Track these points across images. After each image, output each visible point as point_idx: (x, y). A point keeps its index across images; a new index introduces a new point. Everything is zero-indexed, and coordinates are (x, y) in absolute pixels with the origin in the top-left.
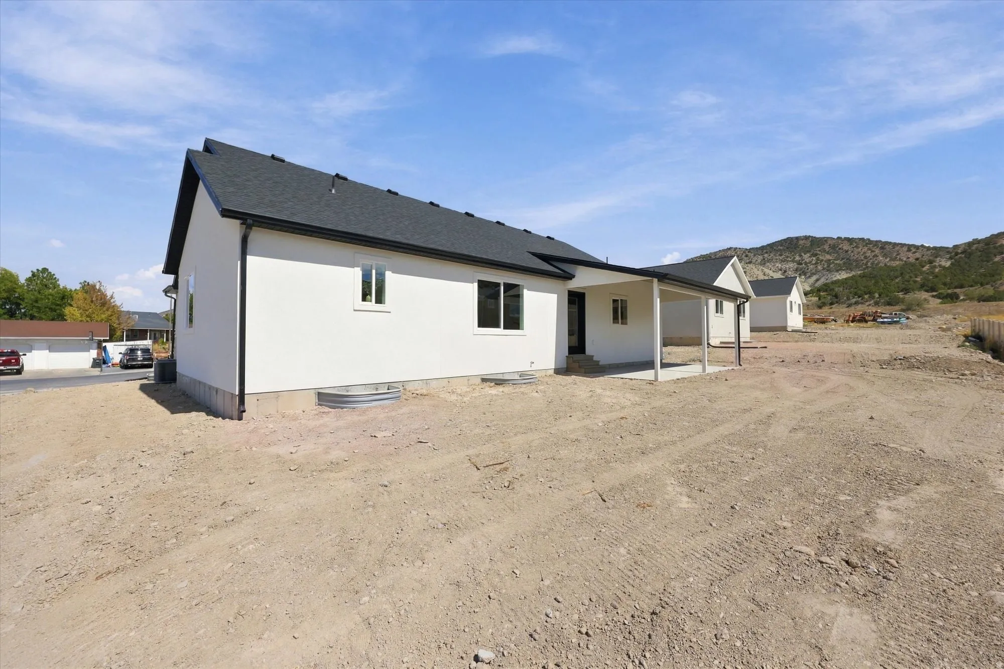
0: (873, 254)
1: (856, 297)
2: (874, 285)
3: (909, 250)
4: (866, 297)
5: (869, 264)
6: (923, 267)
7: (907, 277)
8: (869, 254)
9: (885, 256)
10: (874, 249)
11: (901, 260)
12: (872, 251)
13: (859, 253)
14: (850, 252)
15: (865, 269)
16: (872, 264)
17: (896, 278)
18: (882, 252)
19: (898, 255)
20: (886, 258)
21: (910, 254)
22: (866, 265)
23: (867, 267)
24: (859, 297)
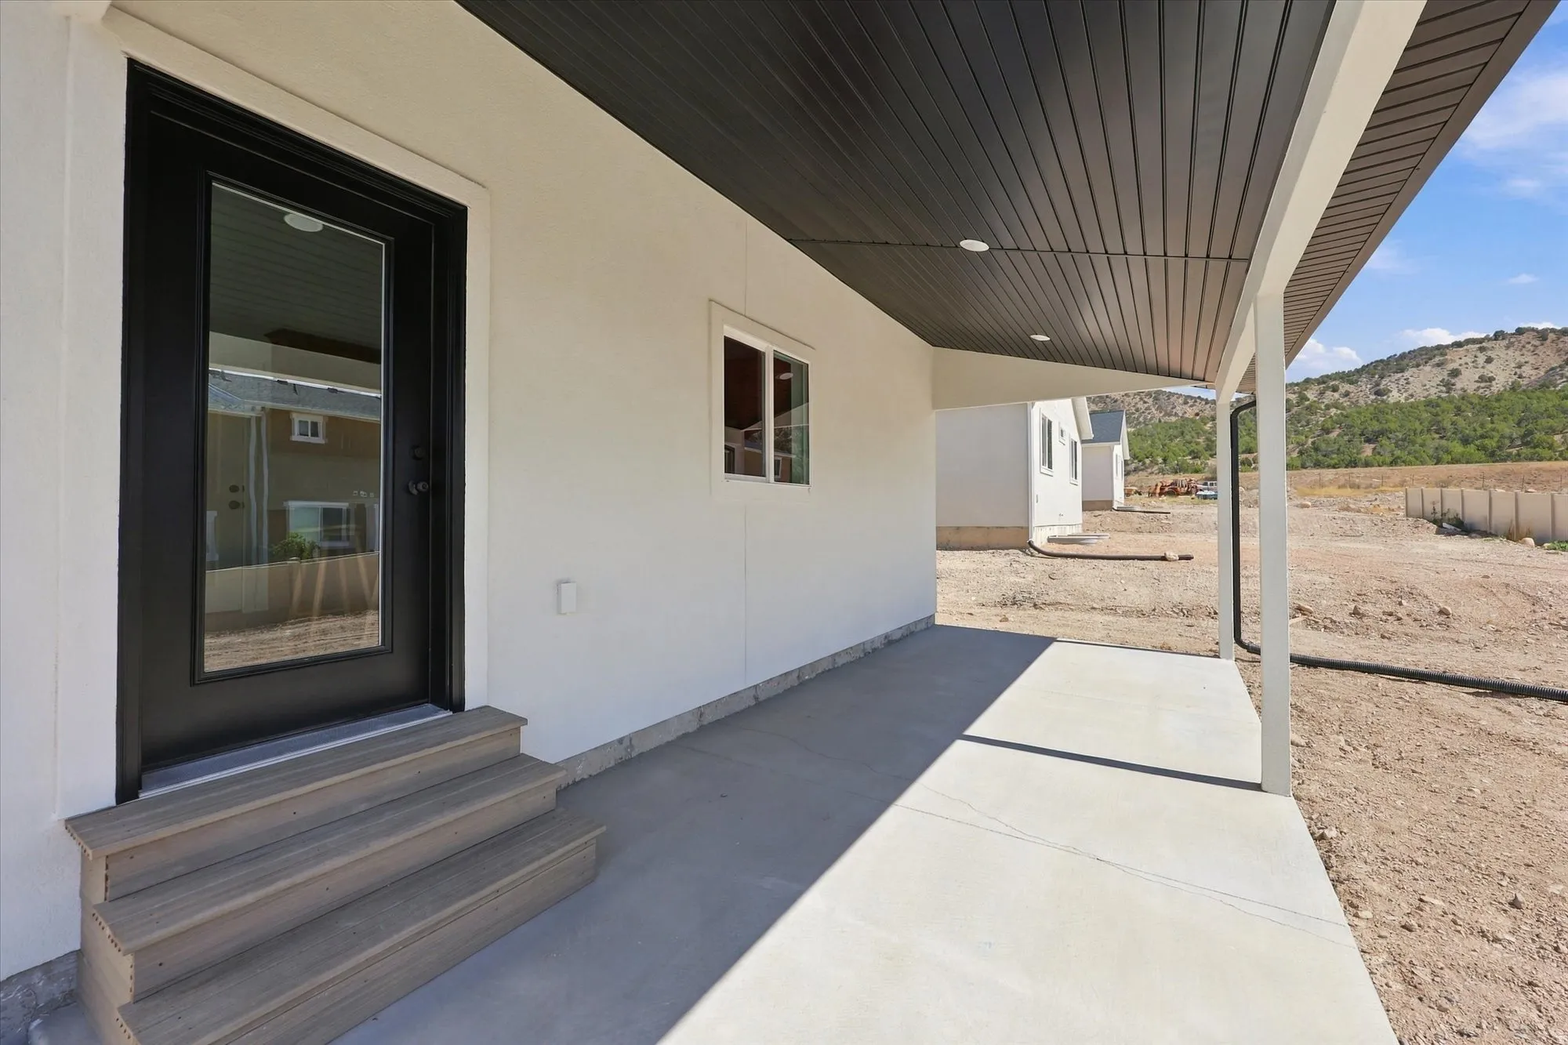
0: (1146, 405)
1: (1136, 461)
2: (1151, 446)
3: (1186, 403)
4: (1147, 461)
5: (1141, 419)
6: (1205, 424)
7: (1188, 437)
8: (1140, 405)
9: (1159, 409)
10: (1146, 400)
11: (1176, 415)
12: (1145, 402)
13: (1129, 404)
14: (1119, 402)
15: (1136, 425)
16: (1145, 419)
17: (1176, 438)
18: (1156, 403)
19: (1172, 408)
20: (1161, 412)
21: (1186, 407)
22: (1138, 419)
23: (1140, 423)
24: (1140, 461)
